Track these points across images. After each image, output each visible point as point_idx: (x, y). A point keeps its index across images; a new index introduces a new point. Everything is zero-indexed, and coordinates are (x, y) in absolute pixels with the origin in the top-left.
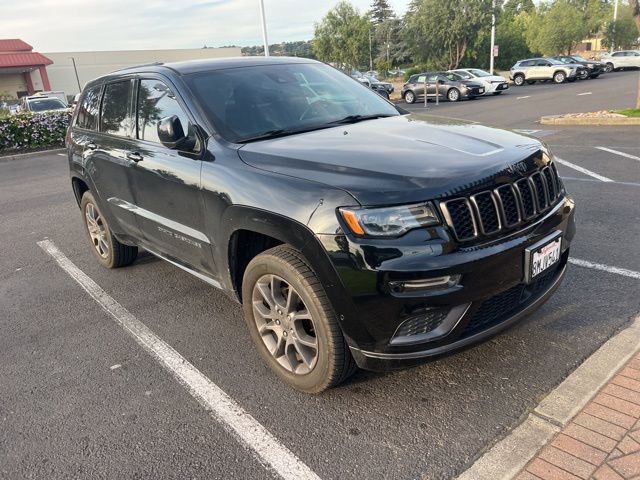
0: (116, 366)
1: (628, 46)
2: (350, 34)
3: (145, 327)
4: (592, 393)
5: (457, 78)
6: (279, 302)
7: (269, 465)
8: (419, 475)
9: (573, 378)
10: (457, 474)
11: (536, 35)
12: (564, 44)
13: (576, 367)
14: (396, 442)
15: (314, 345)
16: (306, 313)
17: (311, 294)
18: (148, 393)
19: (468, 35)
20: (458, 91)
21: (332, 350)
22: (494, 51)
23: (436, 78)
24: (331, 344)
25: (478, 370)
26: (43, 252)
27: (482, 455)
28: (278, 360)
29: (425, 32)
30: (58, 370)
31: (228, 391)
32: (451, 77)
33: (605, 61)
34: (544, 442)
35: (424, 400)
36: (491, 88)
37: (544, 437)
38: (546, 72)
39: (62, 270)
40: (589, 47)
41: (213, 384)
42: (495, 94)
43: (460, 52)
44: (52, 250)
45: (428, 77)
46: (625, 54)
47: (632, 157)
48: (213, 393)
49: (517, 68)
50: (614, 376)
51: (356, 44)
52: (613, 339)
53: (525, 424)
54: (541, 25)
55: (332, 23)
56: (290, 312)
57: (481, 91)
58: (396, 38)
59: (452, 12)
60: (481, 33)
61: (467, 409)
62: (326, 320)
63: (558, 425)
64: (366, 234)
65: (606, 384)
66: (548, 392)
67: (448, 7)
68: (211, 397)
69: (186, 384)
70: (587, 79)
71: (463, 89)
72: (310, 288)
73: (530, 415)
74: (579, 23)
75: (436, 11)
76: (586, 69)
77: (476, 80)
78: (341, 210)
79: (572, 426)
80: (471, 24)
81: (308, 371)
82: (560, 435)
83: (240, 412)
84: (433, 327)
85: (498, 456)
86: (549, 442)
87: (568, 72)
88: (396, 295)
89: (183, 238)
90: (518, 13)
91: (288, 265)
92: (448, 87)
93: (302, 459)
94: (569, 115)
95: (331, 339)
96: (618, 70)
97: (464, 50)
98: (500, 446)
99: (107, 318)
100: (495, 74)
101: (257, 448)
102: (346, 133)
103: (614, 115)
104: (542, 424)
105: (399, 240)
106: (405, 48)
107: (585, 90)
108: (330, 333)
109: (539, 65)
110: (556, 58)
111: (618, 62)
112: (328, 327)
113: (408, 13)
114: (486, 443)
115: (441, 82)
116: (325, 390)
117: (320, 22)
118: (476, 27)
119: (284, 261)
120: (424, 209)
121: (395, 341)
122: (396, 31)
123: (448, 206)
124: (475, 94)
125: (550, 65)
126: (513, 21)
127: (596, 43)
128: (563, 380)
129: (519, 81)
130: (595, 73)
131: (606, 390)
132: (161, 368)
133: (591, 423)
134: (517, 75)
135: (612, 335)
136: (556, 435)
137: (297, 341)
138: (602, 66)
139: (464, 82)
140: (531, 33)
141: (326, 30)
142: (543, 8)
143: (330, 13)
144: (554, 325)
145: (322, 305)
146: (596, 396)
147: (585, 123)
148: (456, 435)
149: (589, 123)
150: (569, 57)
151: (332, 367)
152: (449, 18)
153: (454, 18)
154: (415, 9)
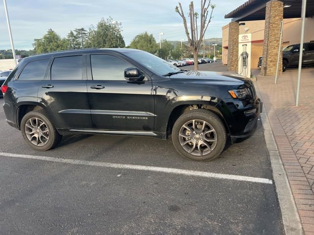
0: (119, 175)
28: (192, 153)
34: (279, 154)
56: (202, 132)
64: (237, 98)
66: (266, 146)
73: (268, 151)
78: (229, 91)
79: (280, 150)
81: (210, 152)
85: (274, 159)
98: (271, 158)
104: (273, 152)
120: (245, 90)
121: (245, 131)
128: (266, 143)
133: (283, 148)
137: (206, 142)
146: (277, 144)
152: (103, 43)
153: (106, 43)
154: (71, 38)
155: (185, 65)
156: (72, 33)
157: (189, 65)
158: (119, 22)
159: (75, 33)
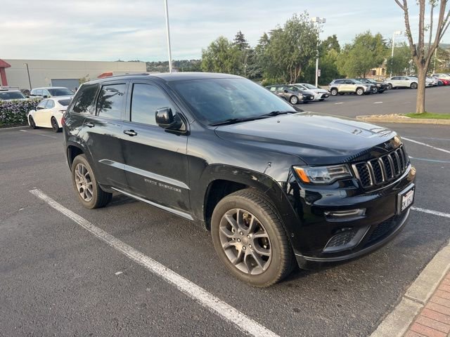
0: (119, 273)
1: (401, 74)
2: (226, 58)
3: (130, 247)
4: (436, 284)
5: (295, 89)
6: (242, 226)
7: (248, 332)
8: (346, 335)
9: (422, 276)
10: (370, 333)
11: (343, 63)
12: (362, 71)
13: (422, 269)
14: (325, 316)
15: (269, 254)
16: (263, 233)
17: (269, 220)
18: (148, 289)
19: (303, 62)
20: (297, 98)
21: (283, 257)
22: (318, 73)
23: (282, 88)
24: (283, 253)
25: (363, 272)
26: (36, 198)
27: (381, 322)
28: (236, 266)
29: (275, 59)
30: (77, 276)
31: (204, 287)
32: (292, 88)
33: (387, 82)
34: (416, 313)
35: (335, 290)
36: (318, 97)
37: (415, 310)
38: (352, 88)
39: (55, 209)
40: (374, 73)
41: (191, 283)
42: (320, 100)
43: (297, 72)
44: (43, 196)
45: (277, 88)
46: (400, 79)
47: (420, 143)
48: (194, 288)
49: (333, 85)
50: (446, 274)
51: (230, 64)
52: (439, 252)
53: (401, 303)
54: (346, 58)
55: (214, 50)
56: (250, 233)
57: (312, 98)
58: (250, 61)
59: (292, 47)
60: (310, 61)
61: (364, 296)
62: (279, 237)
63: (422, 303)
64: (311, 182)
65: (443, 279)
66: (409, 284)
67: (290, 44)
68: (193, 291)
69: (173, 283)
70: (376, 93)
71: (300, 97)
72: (269, 217)
73: (403, 298)
74: (371, 58)
75: (282, 46)
76: (376, 87)
77: (308, 91)
78: (294, 167)
79: (430, 304)
80: (305, 56)
81: (261, 272)
82: (425, 309)
83: (216, 300)
84: (348, 240)
85: (391, 322)
86: (419, 313)
87: (365, 88)
88: (329, 220)
89: (166, 186)
90: (329, 49)
91: (253, 202)
92: (290, 95)
93: (268, 327)
94: (374, 116)
95: (283, 250)
96: (395, 88)
97: (299, 72)
98: (390, 316)
99: (100, 241)
100: (318, 87)
101: (236, 322)
102: (279, 122)
103: (403, 117)
104: (411, 303)
105: (331, 186)
106: (256, 68)
107: (378, 100)
108: (282, 246)
109: (347, 83)
110: (357, 79)
111: (396, 83)
112: (281, 242)
113: (258, 46)
114: (381, 315)
115: (286, 92)
116: (274, 284)
117: (206, 49)
118: (308, 58)
119: (249, 200)
120: (343, 168)
121: (326, 250)
122: (250, 57)
123: (357, 166)
124: (308, 100)
125: (354, 84)
126: (327, 54)
127: (379, 71)
128: (417, 277)
129: (334, 92)
130: (382, 90)
131: (444, 282)
132: (152, 273)
133: (440, 301)
134: (333, 89)
135: (438, 250)
136: (422, 309)
137: (255, 253)
138: (386, 86)
139: (301, 92)
140: (340, 63)
141: (210, 54)
142: (347, 47)
143: (213, 44)
144: (402, 244)
145: (278, 227)
146: (438, 286)
147: (384, 121)
148: (362, 311)
149: (387, 121)
150: (365, 79)
151: (282, 268)
152: (290, 51)
153: (293, 51)
154: (263, 43)
155: (435, 86)
156: (265, 36)
157: (444, 85)
158: (321, 19)
159: (269, 36)
